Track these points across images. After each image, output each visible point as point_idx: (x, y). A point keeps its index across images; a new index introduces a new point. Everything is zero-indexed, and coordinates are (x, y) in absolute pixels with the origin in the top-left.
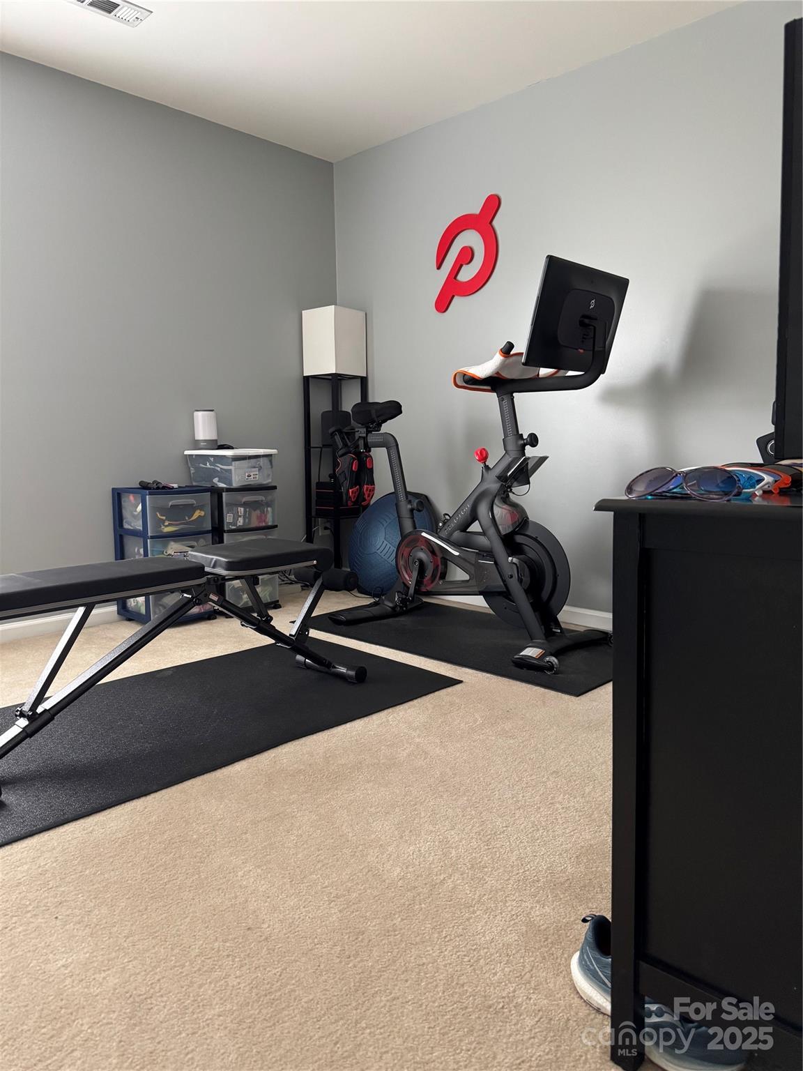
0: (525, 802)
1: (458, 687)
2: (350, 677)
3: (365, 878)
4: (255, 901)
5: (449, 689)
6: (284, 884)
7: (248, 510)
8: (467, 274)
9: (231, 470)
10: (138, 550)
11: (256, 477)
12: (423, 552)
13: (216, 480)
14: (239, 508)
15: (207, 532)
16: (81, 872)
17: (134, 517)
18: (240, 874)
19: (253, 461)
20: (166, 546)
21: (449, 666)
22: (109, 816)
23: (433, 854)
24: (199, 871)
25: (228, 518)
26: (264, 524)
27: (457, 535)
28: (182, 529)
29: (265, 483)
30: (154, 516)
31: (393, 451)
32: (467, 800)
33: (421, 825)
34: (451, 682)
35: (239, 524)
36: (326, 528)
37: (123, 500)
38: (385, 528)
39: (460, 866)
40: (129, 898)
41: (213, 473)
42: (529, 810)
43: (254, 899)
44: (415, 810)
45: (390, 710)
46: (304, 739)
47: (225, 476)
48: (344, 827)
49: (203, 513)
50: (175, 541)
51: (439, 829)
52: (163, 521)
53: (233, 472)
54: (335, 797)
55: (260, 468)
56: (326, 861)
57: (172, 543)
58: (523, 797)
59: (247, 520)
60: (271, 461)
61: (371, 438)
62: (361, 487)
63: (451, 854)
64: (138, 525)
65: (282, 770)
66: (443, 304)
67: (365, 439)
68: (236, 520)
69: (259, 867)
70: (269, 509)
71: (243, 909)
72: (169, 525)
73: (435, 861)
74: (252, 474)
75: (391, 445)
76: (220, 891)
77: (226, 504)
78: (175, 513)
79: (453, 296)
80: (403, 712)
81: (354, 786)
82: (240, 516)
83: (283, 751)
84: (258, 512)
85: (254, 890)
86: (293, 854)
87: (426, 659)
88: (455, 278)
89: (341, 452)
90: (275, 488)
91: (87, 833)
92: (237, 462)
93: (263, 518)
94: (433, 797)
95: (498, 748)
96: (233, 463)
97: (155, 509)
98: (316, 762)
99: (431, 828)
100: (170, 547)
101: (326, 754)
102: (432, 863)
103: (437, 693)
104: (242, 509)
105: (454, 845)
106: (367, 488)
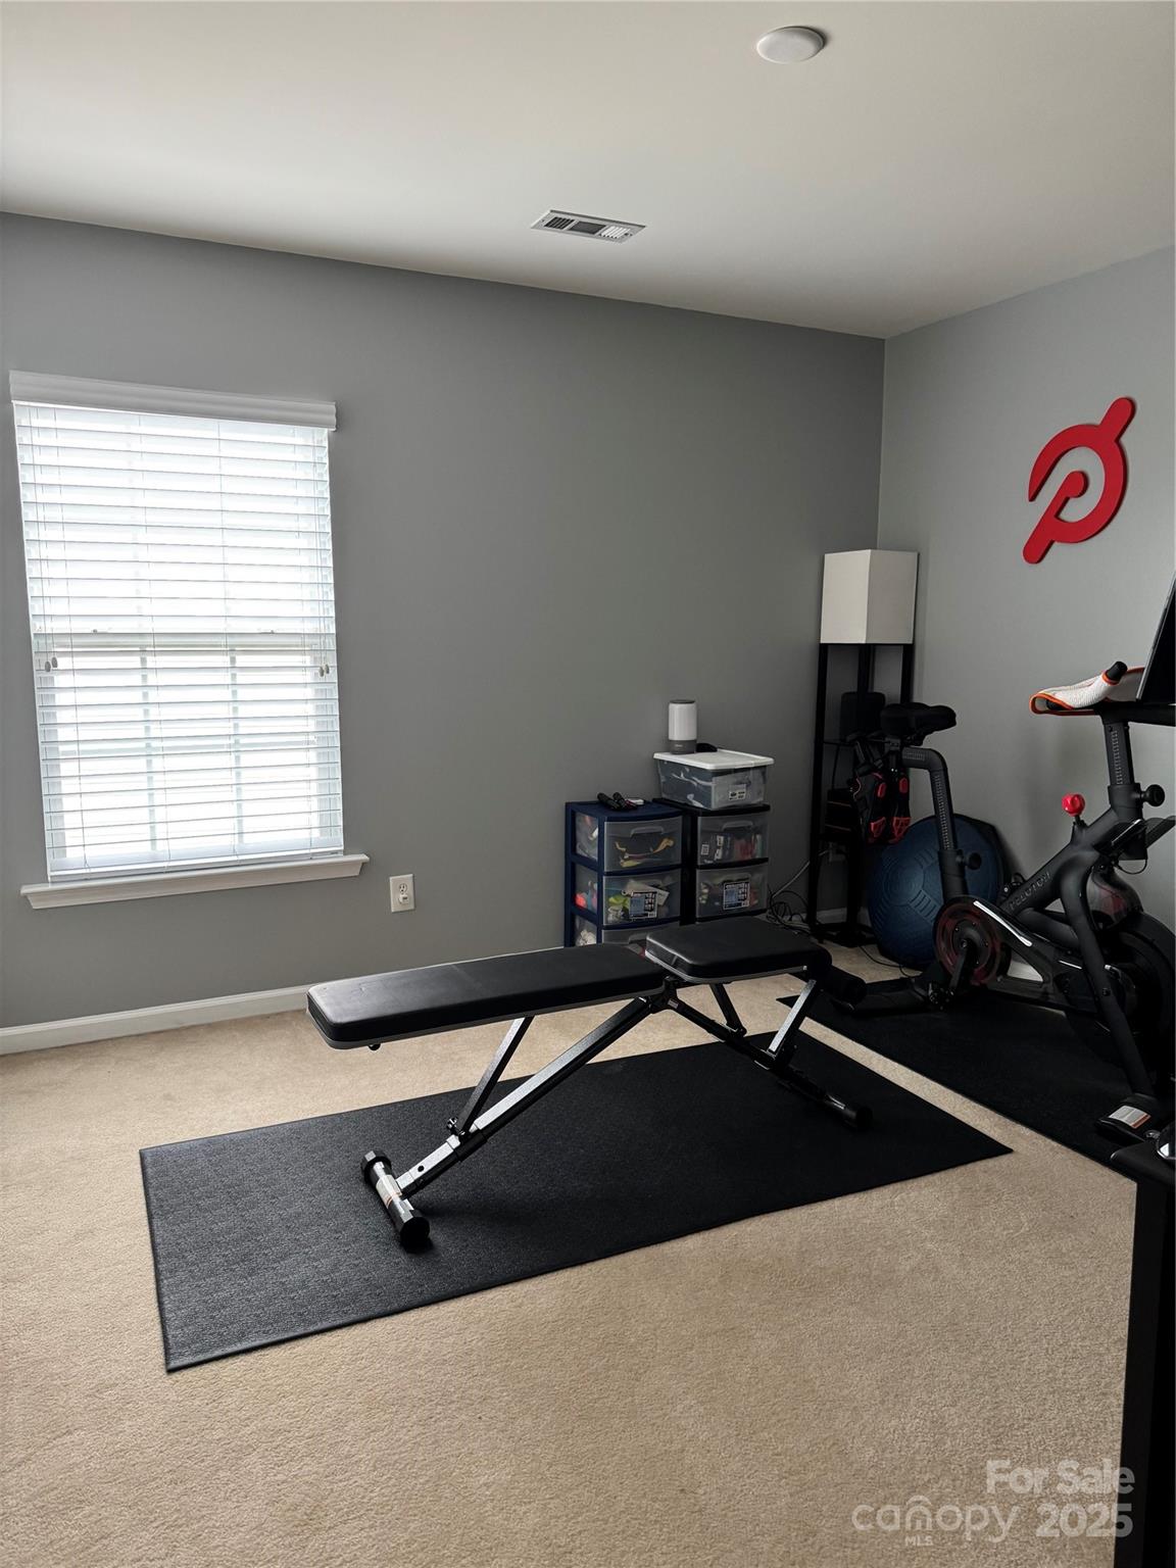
0: (1065, 1383)
1: (1004, 1160)
2: (848, 1118)
3: (827, 1454)
4: (693, 1453)
5: (990, 1163)
6: (729, 1436)
7: (729, 839)
8: (1077, 510)
9: (710, 787)
10: (592, 884)
11: (742, 795)
12: (976, 929)
13: (690, 797)
14: (718, 837)
15: (677, 867)
16: (507, 1361)
17: (589, 842)
18: (679, 1408)
19: (740, 774)
20: (624, 884)
21: (997, 1118)
22: (540, 1286)
23: (920, 1439)
24: (633, 1392)
25: (704, 850)
26: (749, 857)
27: (1029, 913)
28: (646, 863)
29: (754, 802)
30: (613, 847)
31: (939, 778)
32: (982, 1363)
33: (911, 1389)
34: (995, 1149)
35: (716, 857)
36: (839, 852)
37: (577, 819)
38: (925, 873)
39: (953, 1467)
40: (554, 1411)
41: (689, 788)
42: (1068, 1398)
43: (692, 1450)
44: (908, 1363)
45: (898, 1186)
46: (776, 1214)
47: (703, 795)
48: (811, 1368)
49: (671, 843)
50: (636, 879)
51: (935, 1400)
52: (623, 854)
53: (713, 789)
54: (805, 1318)
55: (749, 784)
56: (781, 1416)
57: (632, 881)
58: (1064, 1373)
59: (727, 853)
60: (764, 774)
61: (908, 754)
62: (890, 820)
63: (945, 1444)
64: (593, 854)
65: (744, 1261)
66: (1036, 551)
67: (898, 754)
68: (712, 851)
69: (702, 1403)
70: (758, 837)
71: (678, 1460)
72: (630, 858)
73: (921, 1452)
74: (737, 792)
75: (938, 768)
76: (655, 1428)
77: (702, 831)
78: (637, 844)
79: (1052, 543)
80: (916, 1193)
81: (832, 1307)
82: (719, 848)
83: (749, 1229)
84: (743, 841)
85: (693, 1436)
86: (744, 1395)
87: (965, 1099)
88: (1057, 515)
89: (861, 770)
90: (766, 808)
91: (515, 1307)
92: (718, 778)
93: (750, 849)
94: (935, 1348)
95: (1043, 1281)
96: (714, 779)
97: (614, 839)
98: (787, 1257)
99: (925, 1397)
100: (628, 886)
101: (801, 1248)
102: (917, 1452)
103: (970, 1166)
104: (722, 838)
105: (950, 1431)
106: (898, 822)
